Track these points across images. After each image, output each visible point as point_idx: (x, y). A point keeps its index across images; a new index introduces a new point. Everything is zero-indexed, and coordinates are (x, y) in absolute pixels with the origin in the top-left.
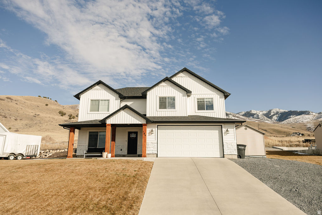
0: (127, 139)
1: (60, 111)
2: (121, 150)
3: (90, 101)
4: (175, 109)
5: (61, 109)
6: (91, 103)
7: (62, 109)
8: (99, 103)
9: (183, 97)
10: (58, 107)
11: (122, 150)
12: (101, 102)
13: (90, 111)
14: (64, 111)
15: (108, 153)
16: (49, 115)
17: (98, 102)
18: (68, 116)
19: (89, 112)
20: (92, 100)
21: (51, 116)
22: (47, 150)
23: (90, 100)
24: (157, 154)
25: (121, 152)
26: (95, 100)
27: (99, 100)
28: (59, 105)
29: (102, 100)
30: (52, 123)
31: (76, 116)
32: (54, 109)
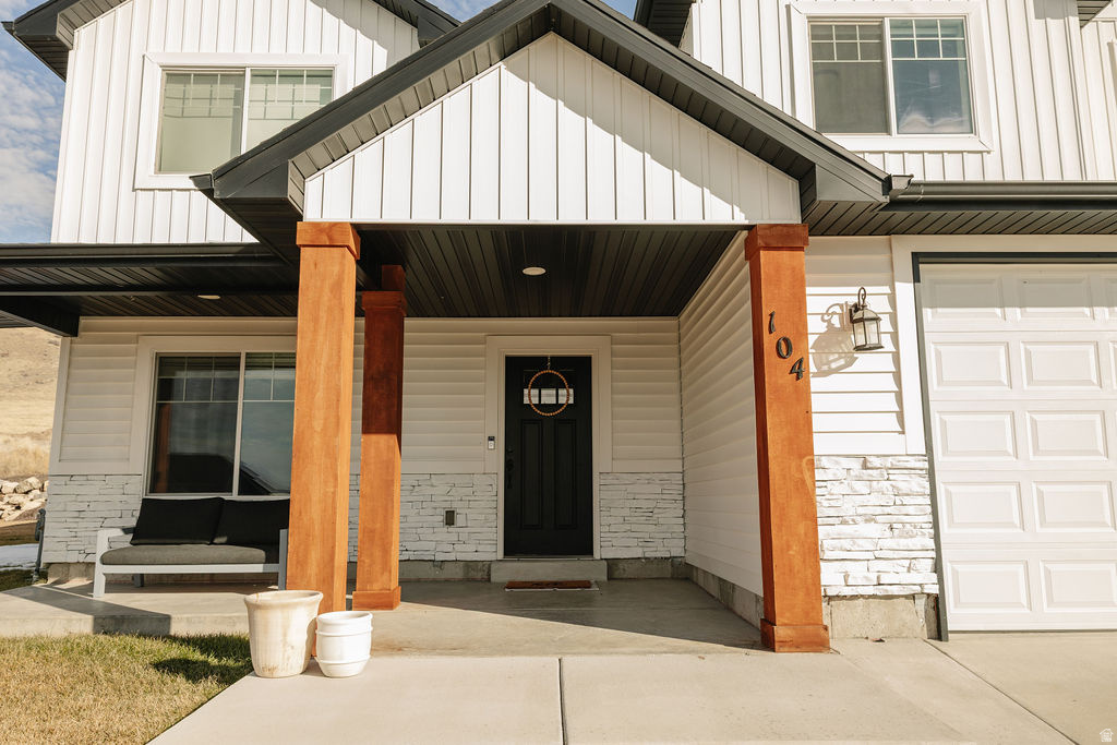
0: (497, 425)
2: (450, 518)
3: (155, 79)
4: (972, 130)
6: (166, 98)
8: (238, 99)
9: (1037, 25)
11: (459, 520)
12: (261, 88)
13: (160, 169)
15: (326, 607)
17: (230, 89)
19: (147, 175)
20: (175, 75)
22: (33, 480)
23: (159, 73)
24: (937, 605)
25: (445, 534)
26: (206, 76)
27: (233, 76)
29: (264, 75)
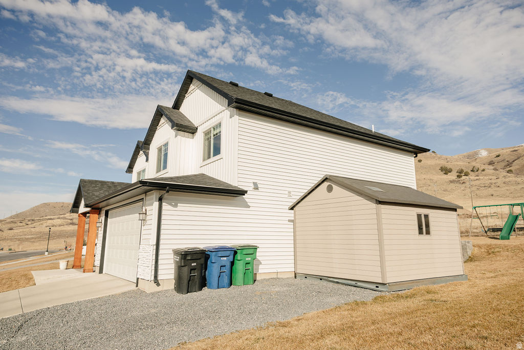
1: (441, 168)
5: (443, 163)
7: (445, 163)
10: (438, 162)
14: (449, 166)
16: (424, 176)
18: (457, 172)
21: (428, 177)
28: (439, 158)
30: (430, 187)
31: (472, 171)
32: (432, 166)
